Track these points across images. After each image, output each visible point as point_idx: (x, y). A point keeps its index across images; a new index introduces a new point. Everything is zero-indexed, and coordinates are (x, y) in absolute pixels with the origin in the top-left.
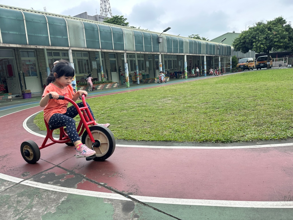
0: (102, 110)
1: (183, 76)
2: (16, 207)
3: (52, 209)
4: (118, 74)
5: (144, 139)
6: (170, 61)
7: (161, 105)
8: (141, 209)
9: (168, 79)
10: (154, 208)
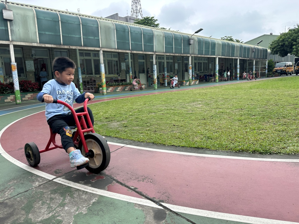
0: (130, 111)
1: (213, 80)
2: (49, 204)
3: (83, 210)
4: (146, 75)
5: (174, 144)
6: (200, 64)
7: (190, 109)
8: (173, 219)
9: (198, 82)
10: (187, 219)
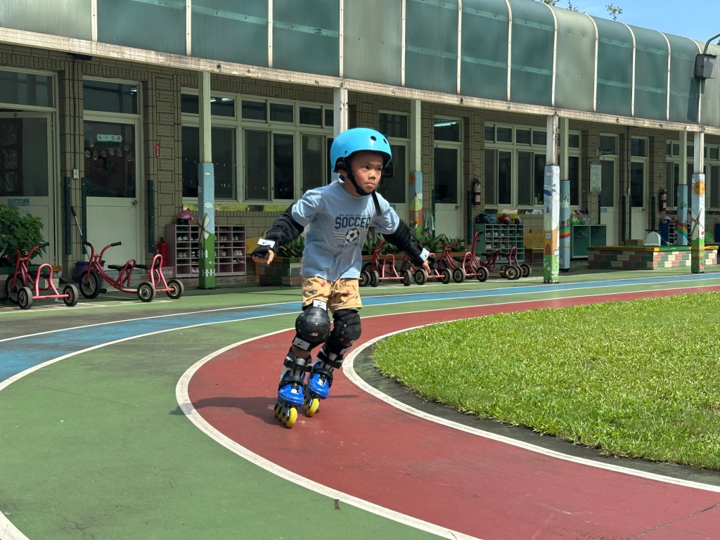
4: (461, 212)
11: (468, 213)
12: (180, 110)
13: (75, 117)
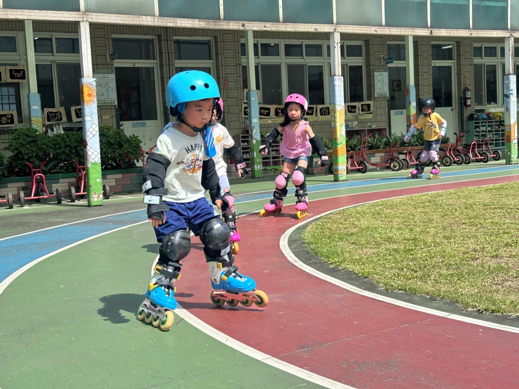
4: (456, 114)
11: (461, 113)
12: (240, 54)
13: (169, 65)
